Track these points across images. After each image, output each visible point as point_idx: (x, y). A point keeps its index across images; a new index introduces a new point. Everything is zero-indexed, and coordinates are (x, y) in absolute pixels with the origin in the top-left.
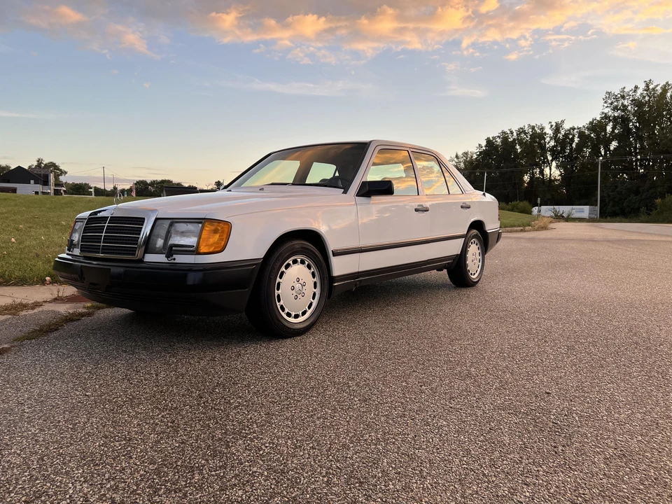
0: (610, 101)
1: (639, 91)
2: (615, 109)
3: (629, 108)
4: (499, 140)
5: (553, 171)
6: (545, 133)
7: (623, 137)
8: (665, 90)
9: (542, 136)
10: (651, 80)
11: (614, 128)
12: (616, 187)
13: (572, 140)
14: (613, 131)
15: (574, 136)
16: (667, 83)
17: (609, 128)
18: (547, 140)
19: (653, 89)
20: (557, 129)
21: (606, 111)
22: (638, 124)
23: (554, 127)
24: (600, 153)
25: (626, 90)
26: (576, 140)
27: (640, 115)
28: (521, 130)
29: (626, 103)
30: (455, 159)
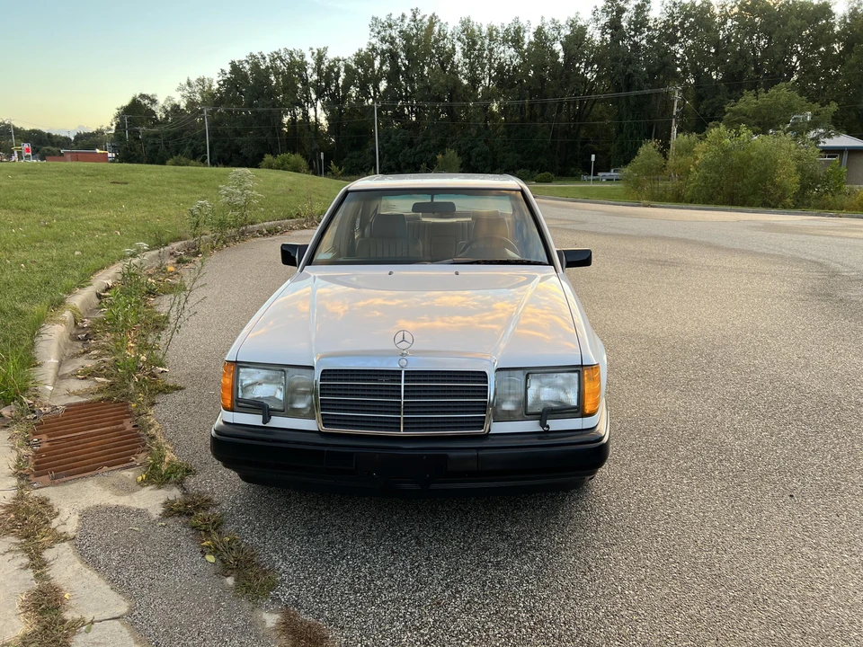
0: (377, 30)
1: (407, 21)
2: (383, 40)
3: (397, 41)
4: (248, 67)
5: (319, 115)
6: (306, 62)
7: (392, 77)
8: (432, 24)
9: (303, 66)
10: (417, 9)
11: (382, 63)
12: (390, 138)
13: (338, 75)
14: (381, 68)
15: (339, 69)
16: (434, 15)
17: (377, 63)
18: (310, 71)
19: (421, 20)
20: (320, 58)
21: (374, 41)
22: (407, 62)
23: (315, 55)
24: (370, 94)
25: (394, 17)
26: (343, 75)
27: (408, 50)
28: (276, 56)
29: (393, 35)
30: (187, 88)
